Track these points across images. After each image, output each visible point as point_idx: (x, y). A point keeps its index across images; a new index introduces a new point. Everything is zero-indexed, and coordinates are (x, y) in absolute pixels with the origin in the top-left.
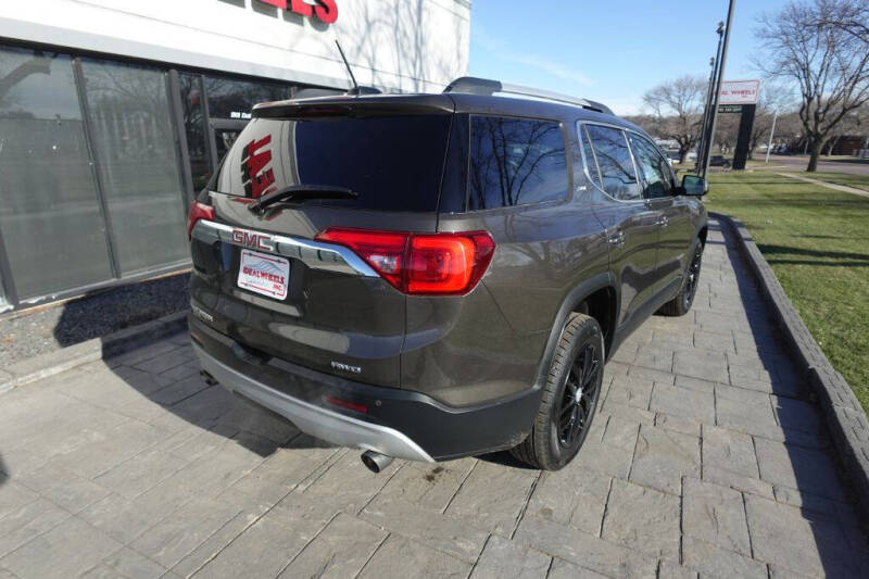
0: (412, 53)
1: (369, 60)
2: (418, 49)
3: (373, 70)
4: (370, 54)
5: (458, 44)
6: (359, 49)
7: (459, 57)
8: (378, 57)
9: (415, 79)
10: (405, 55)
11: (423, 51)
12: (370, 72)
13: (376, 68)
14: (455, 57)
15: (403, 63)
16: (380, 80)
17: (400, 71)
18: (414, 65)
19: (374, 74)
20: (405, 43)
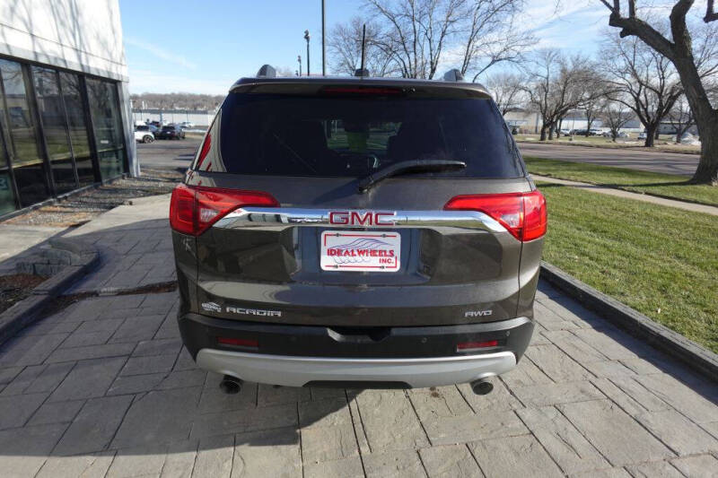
0: (70, 22)
1: (26, 25)
2: (75, 20)
3: (32, 35)
4: (26, 18)
5: (111, 18)
6: (12, 10)
7: (114, 32)
8: (34, 22)
9: (76, 50)
10: (62, 23)
11: (80, 20)
12: (29, 37)
13: (34, 34)
14: (110, 32)
15: (62, 31)
16: (40, 47)
17: (60, 40)
18: (74, 35)
19: (33, 40)
20: (61, 10)
